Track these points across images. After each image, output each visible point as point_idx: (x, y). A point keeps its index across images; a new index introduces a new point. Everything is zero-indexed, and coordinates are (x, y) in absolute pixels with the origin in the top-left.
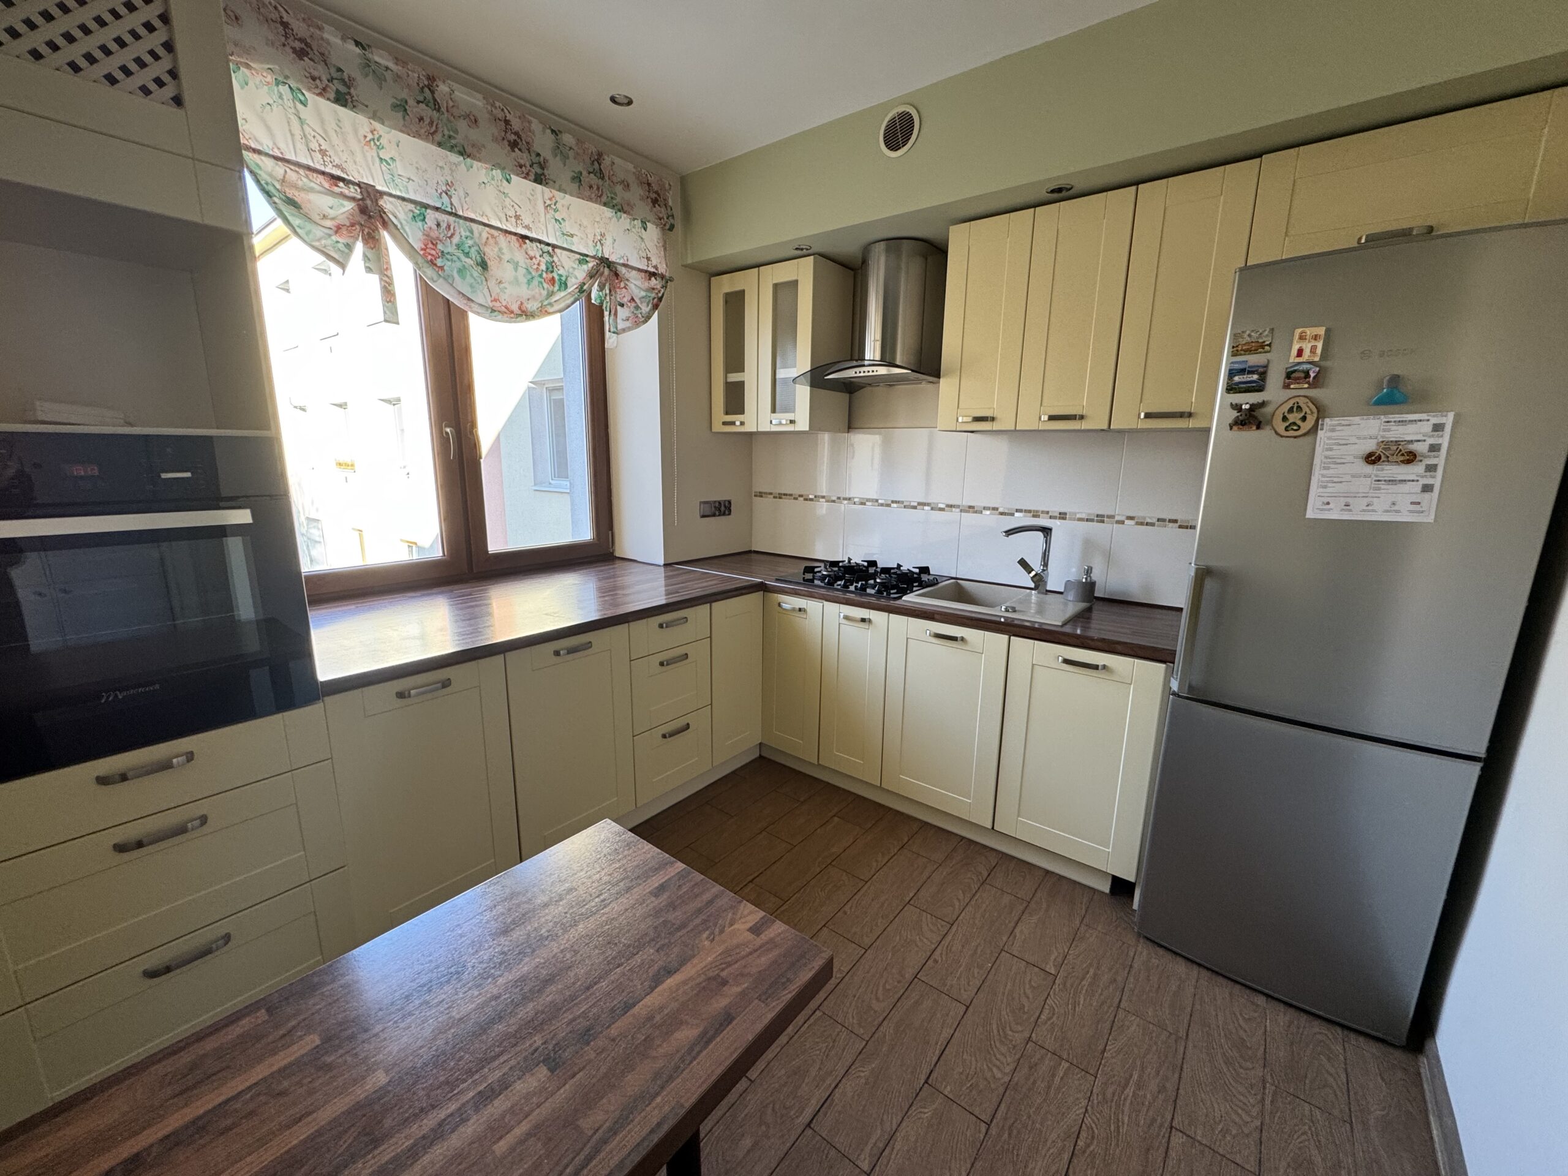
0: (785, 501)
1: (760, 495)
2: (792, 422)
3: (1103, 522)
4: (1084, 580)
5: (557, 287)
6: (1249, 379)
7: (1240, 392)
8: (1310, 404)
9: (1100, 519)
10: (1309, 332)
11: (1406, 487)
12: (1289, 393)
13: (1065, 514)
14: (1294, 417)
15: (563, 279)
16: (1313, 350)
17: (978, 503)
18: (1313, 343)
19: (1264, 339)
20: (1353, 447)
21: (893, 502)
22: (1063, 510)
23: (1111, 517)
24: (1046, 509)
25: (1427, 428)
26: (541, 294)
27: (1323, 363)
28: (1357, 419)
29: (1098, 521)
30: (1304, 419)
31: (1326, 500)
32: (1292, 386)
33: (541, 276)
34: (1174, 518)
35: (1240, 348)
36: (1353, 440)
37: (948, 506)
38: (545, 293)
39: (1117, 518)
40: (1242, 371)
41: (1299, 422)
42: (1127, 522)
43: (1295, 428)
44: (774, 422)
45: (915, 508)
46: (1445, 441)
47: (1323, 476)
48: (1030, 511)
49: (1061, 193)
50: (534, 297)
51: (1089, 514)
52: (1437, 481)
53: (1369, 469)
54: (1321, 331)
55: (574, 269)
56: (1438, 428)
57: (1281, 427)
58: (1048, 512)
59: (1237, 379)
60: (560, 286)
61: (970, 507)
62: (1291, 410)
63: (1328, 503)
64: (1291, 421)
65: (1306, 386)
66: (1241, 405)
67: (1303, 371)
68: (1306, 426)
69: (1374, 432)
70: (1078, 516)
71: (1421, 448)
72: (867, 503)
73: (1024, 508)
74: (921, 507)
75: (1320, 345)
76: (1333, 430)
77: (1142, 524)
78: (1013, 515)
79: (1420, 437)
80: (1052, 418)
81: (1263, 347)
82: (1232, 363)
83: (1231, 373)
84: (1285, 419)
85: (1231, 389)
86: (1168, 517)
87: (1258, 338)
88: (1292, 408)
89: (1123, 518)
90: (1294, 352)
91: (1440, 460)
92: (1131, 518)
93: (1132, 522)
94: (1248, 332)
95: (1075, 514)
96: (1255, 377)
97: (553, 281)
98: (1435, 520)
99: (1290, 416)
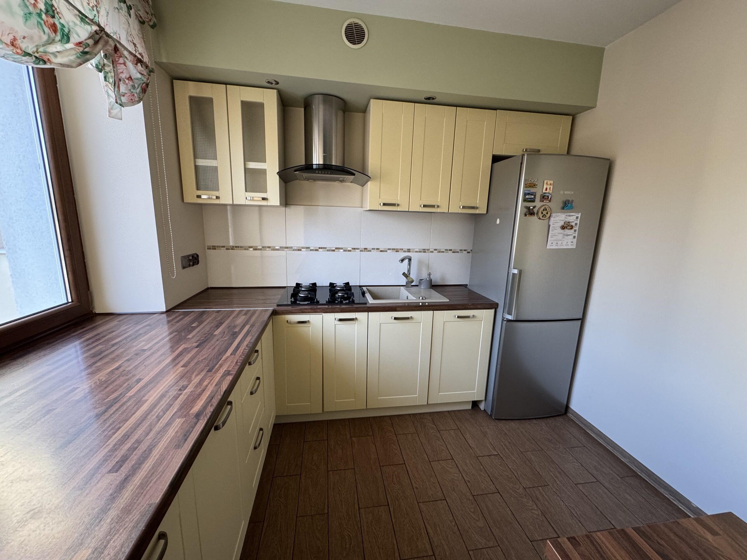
0: (235, 251)
1: (214, 248)
2: (264, 199)
3: (425, 252)
4: (428, 279)
5: (58, 38)
6: (531, 197)
7: (528, 202)
8: (549, 208)
9: (424, 251)
10: (549, 182)
11: (569, 237)
12: (542, 204)
13: (410, 249)
14: (545, 212)
15: (66, 30)
16: (550, 188)
17: (369, 247)
18: (550, 186)
19: (535, 183)
20: (558, 224)
21: (319, 248)
22: (409, 248)
23: (428, 250)
24: (402, 248)
25: (575, 217)
26: (40, 37)
27: (552, 194)
28: (560, 214)
29: (423, 252)
30: (547, 213)
31: (552, 242)
32: (544, 201)
33: (40, 15)
34: (451, 249)
35: (528, 185)
36: (559, 221)
37: (353, 249)
38: (45, 38)
39: (431, 250)
40: (529, 194)
41: (546, 215)
42: (434, 251)
43: (545, 216)
44: (249, 198)
45: (334, 251)
46: (578, 222)
47: (552, 234)
48: (394, 249)
49: (430, 100)
50: (32, 38)
51: (419, 249)
52: (576, 235)
53: (562, 231)
54: (552, 182)
55: (75, 24)
56: (577, 218)
57: (541, 215)
58: (402, 249)
59: (527, 197)
60: (62, 37)
61: (365, 249)
62: (544, 210)
63: (552, 243)
64: (544, 214)
65: (548, 201)
66: (530, 207)
67: (547, 196)
68: (548, 216)
69: (563, 219)
70: (416, 250)
71: (573, 224)
72: (302, 250)
73: (392, 248)
74: (337, 250)
75: (552, 187)
76: (555, 218)
77: (440, 252)
78: (386, 251)
79: (573, 221)
80: (424, 206)
81: (535, 186)
82: (525, 190)
83: (525, 194)
84: (542, 213)
85: (525, 200)
86: (449, 248)
87: (534, 182)
88: (544, 209)
89: (433, 250)
90: (544, 189)
91: (577, 228)
92: (435, 250)
93: (436, 252)
94: (530, 179)
95: (414, 249)
96: (533, 197)
97: (55, 30)
98: (576, 247)
99: (543, 212)
